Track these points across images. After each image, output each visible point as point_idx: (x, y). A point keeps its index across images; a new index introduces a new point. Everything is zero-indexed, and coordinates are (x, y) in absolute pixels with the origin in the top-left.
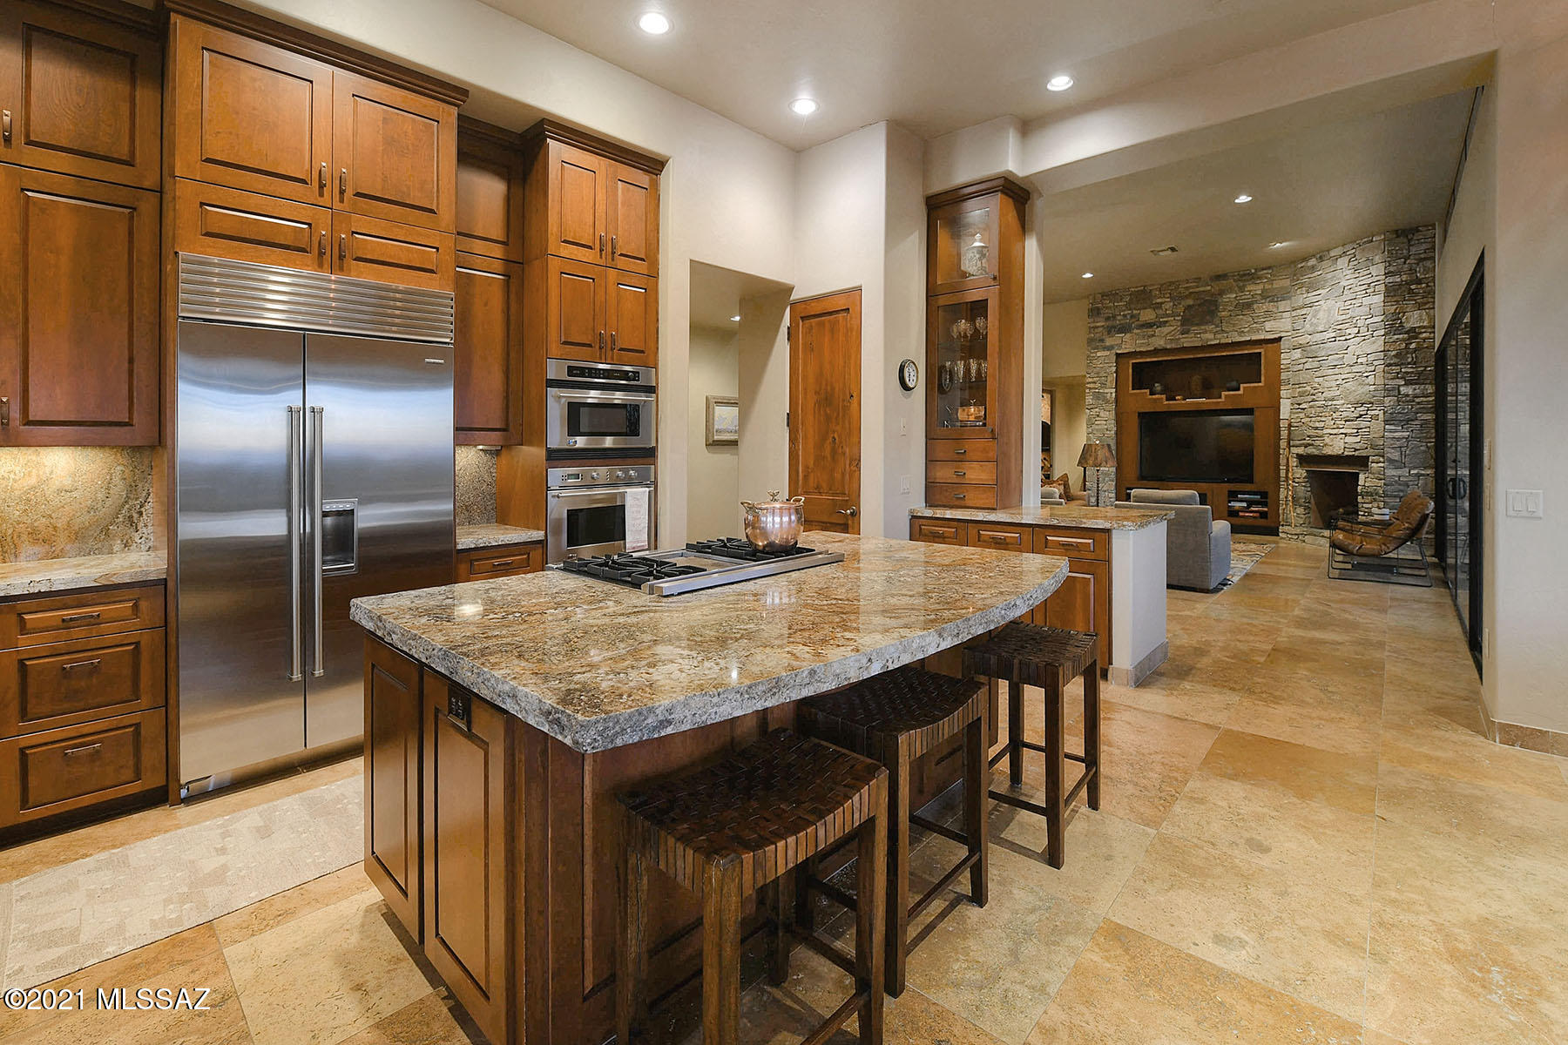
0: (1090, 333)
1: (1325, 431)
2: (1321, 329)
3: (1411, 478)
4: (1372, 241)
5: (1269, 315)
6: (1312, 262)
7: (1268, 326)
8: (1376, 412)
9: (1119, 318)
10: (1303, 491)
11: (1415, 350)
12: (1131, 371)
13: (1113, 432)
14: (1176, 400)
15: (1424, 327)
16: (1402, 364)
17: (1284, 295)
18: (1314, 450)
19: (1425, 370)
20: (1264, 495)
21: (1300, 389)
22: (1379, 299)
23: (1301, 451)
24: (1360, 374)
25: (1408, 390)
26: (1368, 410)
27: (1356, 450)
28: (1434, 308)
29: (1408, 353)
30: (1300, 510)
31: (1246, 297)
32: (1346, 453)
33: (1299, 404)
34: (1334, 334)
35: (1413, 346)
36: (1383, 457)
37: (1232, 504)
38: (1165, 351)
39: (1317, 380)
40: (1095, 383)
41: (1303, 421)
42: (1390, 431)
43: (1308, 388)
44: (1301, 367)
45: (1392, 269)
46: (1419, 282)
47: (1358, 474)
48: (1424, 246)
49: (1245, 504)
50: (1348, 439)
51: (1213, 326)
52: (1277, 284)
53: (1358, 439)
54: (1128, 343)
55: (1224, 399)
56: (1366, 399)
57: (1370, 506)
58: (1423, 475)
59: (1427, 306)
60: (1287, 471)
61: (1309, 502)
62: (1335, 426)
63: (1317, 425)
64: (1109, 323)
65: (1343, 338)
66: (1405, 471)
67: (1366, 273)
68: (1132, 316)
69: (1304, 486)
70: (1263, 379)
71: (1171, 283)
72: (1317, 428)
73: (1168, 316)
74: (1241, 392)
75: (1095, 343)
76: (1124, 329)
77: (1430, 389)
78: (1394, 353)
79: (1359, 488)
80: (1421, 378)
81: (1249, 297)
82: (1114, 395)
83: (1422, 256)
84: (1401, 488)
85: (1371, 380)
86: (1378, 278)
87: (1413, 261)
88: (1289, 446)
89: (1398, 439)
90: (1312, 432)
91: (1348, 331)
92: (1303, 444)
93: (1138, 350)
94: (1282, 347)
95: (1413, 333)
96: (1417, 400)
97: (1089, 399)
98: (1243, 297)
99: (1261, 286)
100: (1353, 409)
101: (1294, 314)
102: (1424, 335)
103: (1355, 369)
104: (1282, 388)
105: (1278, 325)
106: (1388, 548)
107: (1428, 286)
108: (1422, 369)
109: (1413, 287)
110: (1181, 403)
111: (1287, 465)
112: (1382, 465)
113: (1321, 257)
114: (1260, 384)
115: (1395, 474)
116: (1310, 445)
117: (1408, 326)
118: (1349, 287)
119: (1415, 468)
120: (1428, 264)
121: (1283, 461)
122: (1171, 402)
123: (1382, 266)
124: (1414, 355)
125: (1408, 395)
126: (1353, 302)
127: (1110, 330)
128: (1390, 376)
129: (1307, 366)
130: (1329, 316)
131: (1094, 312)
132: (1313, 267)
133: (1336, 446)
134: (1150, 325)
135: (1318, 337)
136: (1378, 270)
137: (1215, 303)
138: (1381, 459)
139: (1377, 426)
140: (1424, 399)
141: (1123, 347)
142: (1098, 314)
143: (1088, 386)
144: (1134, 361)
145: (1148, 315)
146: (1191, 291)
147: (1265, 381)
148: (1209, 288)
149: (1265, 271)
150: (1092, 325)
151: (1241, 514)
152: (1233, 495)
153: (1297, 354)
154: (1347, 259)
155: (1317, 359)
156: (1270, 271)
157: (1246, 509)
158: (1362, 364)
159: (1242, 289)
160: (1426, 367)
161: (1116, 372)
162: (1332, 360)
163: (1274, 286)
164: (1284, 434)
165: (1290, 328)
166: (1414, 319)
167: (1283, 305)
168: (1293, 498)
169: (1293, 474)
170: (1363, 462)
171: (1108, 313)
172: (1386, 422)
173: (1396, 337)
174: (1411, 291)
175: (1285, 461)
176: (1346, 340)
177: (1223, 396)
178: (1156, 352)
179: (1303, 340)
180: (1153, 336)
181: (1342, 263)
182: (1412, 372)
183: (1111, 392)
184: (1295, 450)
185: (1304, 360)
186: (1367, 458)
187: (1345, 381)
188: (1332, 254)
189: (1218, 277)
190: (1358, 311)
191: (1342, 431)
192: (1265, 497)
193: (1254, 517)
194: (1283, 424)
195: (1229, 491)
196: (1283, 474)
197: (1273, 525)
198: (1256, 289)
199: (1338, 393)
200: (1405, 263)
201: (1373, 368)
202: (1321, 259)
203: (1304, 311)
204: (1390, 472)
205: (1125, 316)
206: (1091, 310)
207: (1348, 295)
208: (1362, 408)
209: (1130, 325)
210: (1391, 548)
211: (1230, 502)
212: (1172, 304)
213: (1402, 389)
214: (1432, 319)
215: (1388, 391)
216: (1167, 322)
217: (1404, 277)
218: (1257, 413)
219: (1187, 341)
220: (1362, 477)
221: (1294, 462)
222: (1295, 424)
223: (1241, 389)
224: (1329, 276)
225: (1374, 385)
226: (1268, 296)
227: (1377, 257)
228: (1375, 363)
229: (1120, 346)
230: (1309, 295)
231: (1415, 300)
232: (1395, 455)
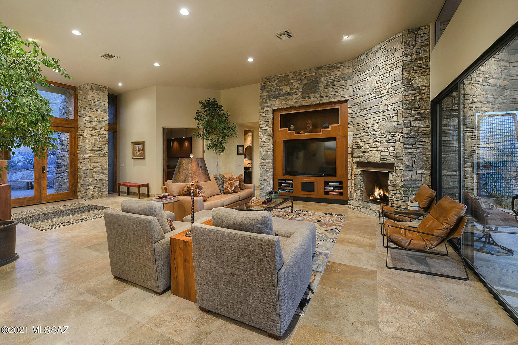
0: (261, 98)
1: (370, 149)
2: (368, 93)
3: (418, 176)
4: (395, 38)
5: (342, 87)
6: (363, 57)
7: (342, 93)
8: (398, 137)
9: (274, 90)
10: (359, 181)
11: (420, 100)
12: (280, 118)
13: (271, 150)
14: (300, 133)
15: (424, 86)
16: (413, 108)
17: (349, 77)
18: (364, 159)
19: (425, 112)
20: (341, 183)
21: (357, 127)
22: (399, 71)
23: (358, 160)
24: (389, 116)
25: (415, 124)
26: (394, 136)
27: (387, 159)
28: (429, 75)
29: (415, 102)
30: (358, 192)
31: (332, 78)
32: (381, 161)
33: (357, 135)
34: (374, 95)
35: (418, 97)
36: (402, 163)
37: (326, 188)
38: (295, 108)
39: (366, 121)
40: (263, 125)
41: (359, 143)
42: (406, 148)
43: (361, 126)
44: (358, 115)
45: (406, 52)
46: (421, 59)
47: (387, 174)
48: (424, 38)
49: (332, 188)
50: (383, 153)
51: (316, 94)
52: (346, 71)
53: (388, 153)
54: (278, 104)
55: (322, 133)
56: (392, 130)
57: (395, 192)
58: (424, 174)
59: (426, 74)
60: (352, 170)
61: (362, 188)
62: (375, 146)
63: (366, 145)
64: (269, 94)
65: (379, 96)
66: (414, 172)
67: (391, 57)
68: (280, 90)
69: (360, 179)
70: (340, 122)
71: (297, 72)
72: (366, 147)
73: (296, 89)
74: (330, 129)
75: (263, 104)
76: (276, 97)
77: (428, 123)
78: (408, 102)
79: (389, 182)
80: (423, 116)
81: (333, 78)
82: (272, 131)
83: (423, 44)
84: (412, 182)
85: (395, 118)
86: (399, 59)
87: (418, 47)
88: (352, 157)
89: (411, 153)
90: (363, 150)
91: (382, 92)
92: (359, 156)
93: (282, 107)
94: (349, 105)
95: (418, 90)
96: (421, 130)
97: (261, 134)
98: (330, 78)
99: (338, 73)
100: (385, 136)
101: (354, 86)
102: (424, 91)
103: (386, 113)
104: (349, 126)
105: (347, 93)
106: (432, 245)
107: (426, 62)
108: (423, 111)
109: (418, 62)
110: (303, 135)
111: (352, 167)
112: (402, 168)
113: (367, 54)
114: (339, 125)
115: (409, 174)
116: (362, 156)
117: (415, 85)
118: (382, 67)
119: (420, 170)
120: (426, 48)
121: (349, 165)
122: (298, 135)
123: (401, 51)
124: (419, 103)
125: (415, 127)
126: (385, 75)
127: (270, 97)
128: (406, 116)
129: (361, 114)
130: (372, 85)
131: (263, 88)
132: (363, 59)
133: (376, 157)
134: (288, 94)
135: (366, 97)
136: (398, 54)
137: (317, 82)
138: (402, 165)
139: (399, 146)
140: (425, 129)
141: (276, 105)
142: (265, 89)
143: (260, 126)
144: (281, 113)
145: (287, 89)
146: (306, 76)
147: (341, 123)
148: (314, 74)
149: (340, 65)
150: (262, 95)
151: (330, 193)
152: (327, 183)
153: (356, 108)
154: (381, 51)
155: (365, 110)
156: (343, 64)
157: (333, 191)
158: (390, 110)
159: (329, 74)
160: (425, 110)
161: (273, 119)
162: (374, 109)
163: (345, 72)
164: (350, 150)
165: (352, 94)
166: (419, 81)
167: (349, 82)
168: (355, 185)
169: (354, 172)
170: (391, 166)
171: (269, 88)
172: (404, 143)
173: (409, 92)
174: (417, 66)
175: (351, 165)
176: (381, 97)
177: (322, 131)
178: (291, 108)
179: (358, 100)
180: (289, 99)
181: (379, 54)
182: (417, 113)
183: (270, 129)
184: (356, 160)
185: (359, 111)
186: (394, 164)
187: (380, 120)
188: (373, 50)
189: (320, 68)
190: (387, 80)
191: (379, 149)
192: (341, 185)
193: (336, 195)
194: (350, 145)
195: (325, 181)
196: (349, 172)
197: (345, 199)
198: (336, 74)
199: (377, 127)
200: (413, 48)
201: (396, 112)
202: (367, 55)
203: (359, 84)
204: (407, 173)
205: (276, 89)
206: (261, 87)
207: (382, 71)
208: (390, 136)
209: (279, 94)
210: (434, 245)
211: (325, 186)
212: (297, 83)
213: (412, 123)
214: (429, 81)
215: (405, 124)
216: (296, 92)
217: (413, 57)
218: (337, 140)
219: (305, 102)
220: (390, 175)
221: (355, 166)
222: (355, 146)
223: (330, 127)
224: (371, 63)
225: (397, 121)
226: (342, 78)
227: (398, 46)
228: (398, 108)
229: (274, 105)
230: (362, 75)
231: (419, 70)
232: (409, 163)
